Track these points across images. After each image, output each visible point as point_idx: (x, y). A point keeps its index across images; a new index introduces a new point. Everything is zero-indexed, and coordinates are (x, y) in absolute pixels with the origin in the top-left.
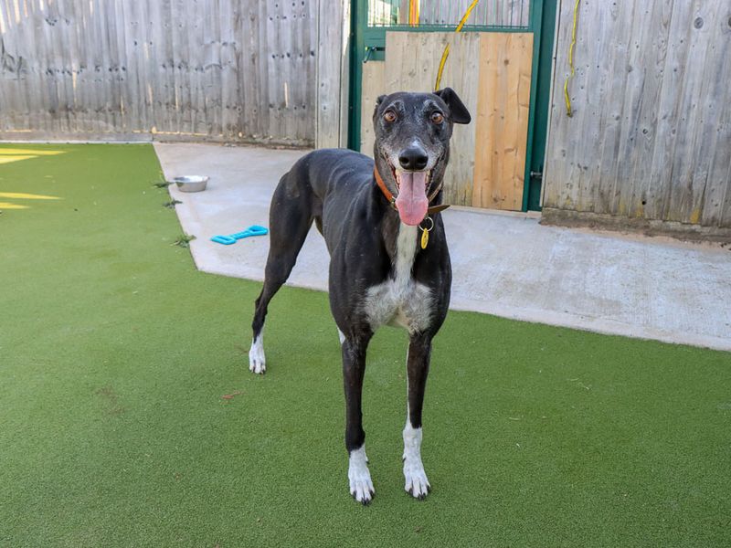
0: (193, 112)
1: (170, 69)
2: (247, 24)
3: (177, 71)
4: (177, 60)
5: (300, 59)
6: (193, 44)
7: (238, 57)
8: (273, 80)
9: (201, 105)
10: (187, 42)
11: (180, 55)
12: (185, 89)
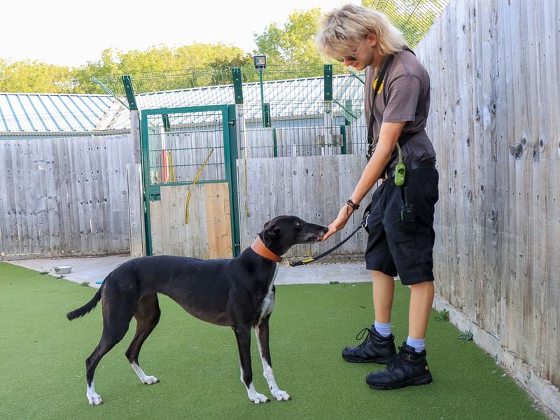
0: (30, 240)
1: (13, 215)
2: (64, 185)
3: (18, 215)
4: (18, 209)
5: (98, 204)
6: (29, 199)
7: (59, 205)
8: (82, 217)
9: (35, 235)
10: (25, 198)
11: (20, 206)
12: (24, 227)
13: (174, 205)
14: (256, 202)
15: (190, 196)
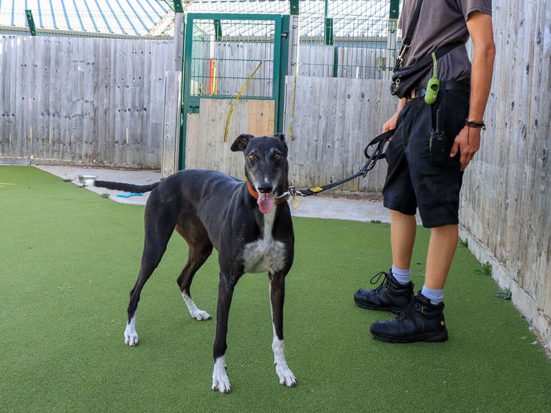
0: (61, 145)
1: (46, 117)
2: (102, 90)
3: (52, 117)
4: (52, 111)
5: (137, 113)
6: (64, 101)
7: (95, 110)
8: (118, 126)
9: (67, 140)
10: (60, 99)
11: (54, 107)
12: (56, 130)
13: (213, 120)
14: (303, 125)
15: (231, 111)
